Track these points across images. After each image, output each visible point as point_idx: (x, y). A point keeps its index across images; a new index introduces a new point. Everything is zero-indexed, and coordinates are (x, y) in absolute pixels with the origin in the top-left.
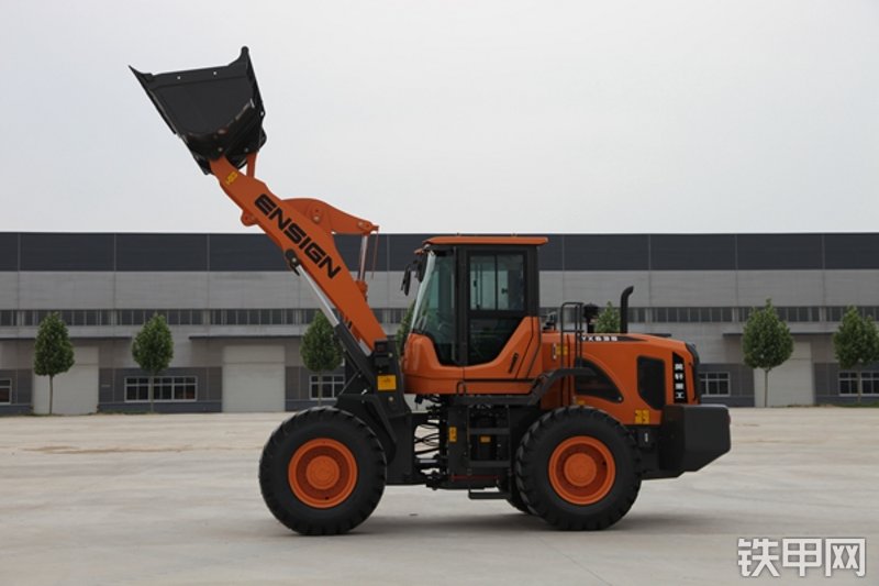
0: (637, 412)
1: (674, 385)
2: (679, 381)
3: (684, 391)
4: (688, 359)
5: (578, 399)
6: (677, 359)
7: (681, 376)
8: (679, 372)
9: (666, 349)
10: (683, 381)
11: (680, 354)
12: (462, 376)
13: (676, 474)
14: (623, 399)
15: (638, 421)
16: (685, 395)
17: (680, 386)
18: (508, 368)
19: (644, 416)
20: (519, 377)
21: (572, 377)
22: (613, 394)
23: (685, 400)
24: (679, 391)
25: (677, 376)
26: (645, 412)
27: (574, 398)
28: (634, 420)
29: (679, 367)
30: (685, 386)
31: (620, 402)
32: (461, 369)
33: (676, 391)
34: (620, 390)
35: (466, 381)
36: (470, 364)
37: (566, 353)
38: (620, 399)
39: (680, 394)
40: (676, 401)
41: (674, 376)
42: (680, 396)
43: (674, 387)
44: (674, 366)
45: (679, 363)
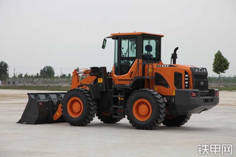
0: (173, 91)
2: (186, 81)
4: (190, 73)
5: (155, 86)
6: (186, 73)
7: (187, 79)
8: (187, 77)
9: (183, 70)
11: (187, 71)
14: (169, 87)
15: (174, 94)
17: (187, 82)
21: (154, 80)
22: (166, 85)
23: (188, 88)
24: (187, 84)
25: (186, 79)
27: (154, 86)
28: (172, 94)
29: (187, 76)
30: (188, 83)
31: (169, 88)
33: (186, 84)
34: (169, 84)
35: (119, 80)
36: (120, 75)
37: (151, 71)
38: (168, 87)
39: (187, 85)
40: (186, 88)
41: (185, 79)
42: (187, 86)
43: (185, 83)
44: (185, 75)
45: (187, 74)
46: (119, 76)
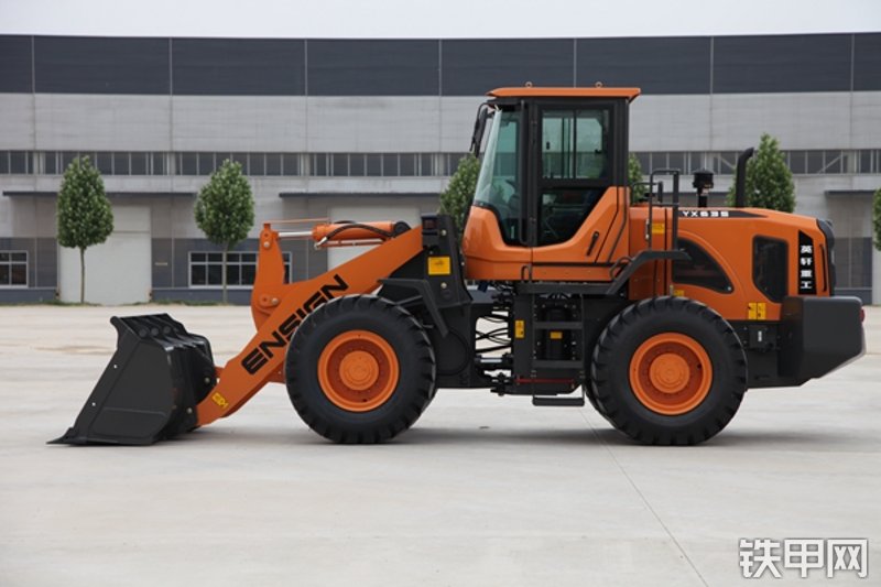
0: (750, 305)
1: (799, 273)
2: (806, 267)
3: (812, 279)
4: (819, 239)
5: (675, 288)
6: (804, 239)
7: (809, 261)
8: (806, 255)
9: (792, 228)
10: (811, 267)
11: (807, 234)
12: (529, 259)
13: (799, 382)
14: (733, 289)
15: (752, 316)
16: (813, 284)
17: (806, 273)
18: (587, 249)
19: (760, 309)
20: (599, 261)
21: (669, 261)
22: (720, 282)
23: (812, 291)
24: (806, 279)
25: (803, 261)
26: (760, 305)
27: (671, 287)
28: (747, 314)
29: (806, 249)
30: (813, 274)
32: (528, 250)
33: (801, 279)
34: (731, 277)
35: (534, 264)
36: (540, 244)
37: (662, 232)
38: (729, 289)
39: (806, 284)
40: (802, 292)
41: (799, 261)
42: (806, 286)
43: (800, 274)
44: (800, 249)
45: (806, 245)
46: (535, 250)
